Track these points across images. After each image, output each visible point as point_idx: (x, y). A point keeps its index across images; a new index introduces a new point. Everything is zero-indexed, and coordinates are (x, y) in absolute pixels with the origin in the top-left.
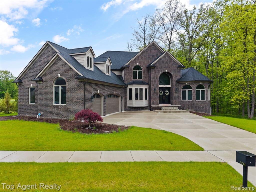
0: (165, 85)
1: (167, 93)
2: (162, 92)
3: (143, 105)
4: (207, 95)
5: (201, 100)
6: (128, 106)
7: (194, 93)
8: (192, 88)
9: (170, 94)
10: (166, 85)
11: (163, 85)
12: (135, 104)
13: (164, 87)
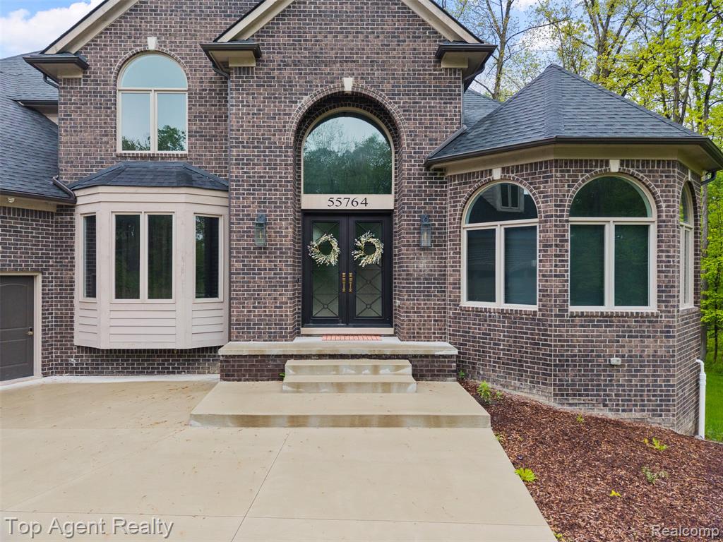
0: (352, 197)
1: (370, 248)
2: (334, 243)
3: (172, 339)
4: (667, 266)
5: (617, 304)
6: (77, 342)
7: (552, 251)
8: (540, 206)
9: (388, 256)
10: (360, 198)
11: (336, 196)
12: (113, 330)
13: (343, 207)
